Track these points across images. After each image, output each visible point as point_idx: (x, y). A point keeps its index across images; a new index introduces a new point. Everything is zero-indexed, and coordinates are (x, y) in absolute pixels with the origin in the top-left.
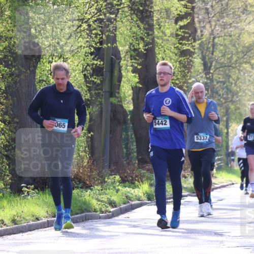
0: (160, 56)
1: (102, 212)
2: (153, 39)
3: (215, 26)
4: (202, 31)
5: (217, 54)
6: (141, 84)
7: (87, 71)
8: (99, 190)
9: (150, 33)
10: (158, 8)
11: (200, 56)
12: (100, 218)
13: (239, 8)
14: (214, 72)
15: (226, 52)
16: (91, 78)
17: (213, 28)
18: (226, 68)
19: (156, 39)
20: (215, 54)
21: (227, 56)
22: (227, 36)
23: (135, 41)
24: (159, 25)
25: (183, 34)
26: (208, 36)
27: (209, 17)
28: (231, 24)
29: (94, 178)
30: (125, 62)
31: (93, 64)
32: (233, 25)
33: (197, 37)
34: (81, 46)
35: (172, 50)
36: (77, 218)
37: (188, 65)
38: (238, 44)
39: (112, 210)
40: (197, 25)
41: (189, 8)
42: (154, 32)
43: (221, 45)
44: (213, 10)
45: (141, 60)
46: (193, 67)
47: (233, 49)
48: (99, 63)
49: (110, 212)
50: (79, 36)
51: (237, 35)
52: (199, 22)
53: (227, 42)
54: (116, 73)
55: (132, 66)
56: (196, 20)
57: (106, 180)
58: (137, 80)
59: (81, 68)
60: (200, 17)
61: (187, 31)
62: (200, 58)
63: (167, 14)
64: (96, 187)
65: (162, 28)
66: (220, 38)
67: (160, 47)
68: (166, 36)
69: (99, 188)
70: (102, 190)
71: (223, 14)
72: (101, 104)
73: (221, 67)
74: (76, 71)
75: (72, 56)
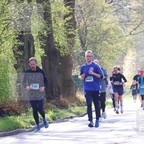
0: (57, 38)
1: (27, 128)
2: (52, 29)
3: (87, 20)
4: (79, 23)
5: (88, 36)
6: (46, 55)
7: (15, 48)
8: (24, 116)
9: (50, 25)
10: (54, 11)
11: (79, 37)
12: (26, 132)
13: (99, 10)
14: (87, 46)
15: (93, 35)
16: (17, 52)
17: (85, 21)
18: (94, 43)
19: (53, 29)
20: (87, 36)
21: (94, 37)
22: (93, 26)
23: (41, 30)
24: (55, 21)
25: (68, 25)
26: (83, 26)
27: (83, 16)
28: (95, 19)
29: (21, 109)
30: (36, 42)
31: (18, 44)
32: (97, 19)
33: (76, 27)
34: (11, 35)
35: (63, 35)
36: (13, 132)
37: (72, 42)
38: (100, 30)
39: (33, 127)
40: (76, 20)
41: (71, 11)
42: (52, 25)
43: (91, 31)
44: (85, 11)
45: (45, 41)
46: (75, 44)
47: (97, 33)
48: (21, 44)
49: (32, 128)
50: (9, 29)
51: (99, 25)
52: (78, 18)
53: (94, 29)
54: (32, 49)
55: (40, 44)
56: (76, 17)
57: (29, 110)
58: (44, 52)
59: (12, 47)
60: (78, 15)
61: (71, 23)
62: (79, 39)
63: (59, 15)
64: (23, 114)
65: (57, 22)
66: (90, 27)
67: (56, 33)
68: (59, 27)
69: (25, 114)
70: (26, 116)
71: (91, 13)
72: (24, 66)
73: (91, 43)
74: (8, 49)
75: (6, 40)
